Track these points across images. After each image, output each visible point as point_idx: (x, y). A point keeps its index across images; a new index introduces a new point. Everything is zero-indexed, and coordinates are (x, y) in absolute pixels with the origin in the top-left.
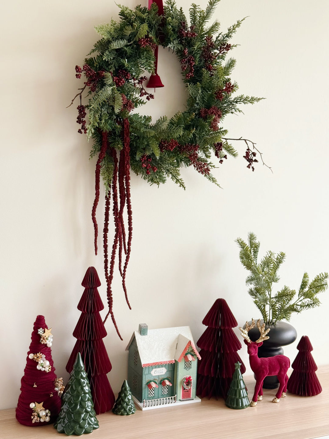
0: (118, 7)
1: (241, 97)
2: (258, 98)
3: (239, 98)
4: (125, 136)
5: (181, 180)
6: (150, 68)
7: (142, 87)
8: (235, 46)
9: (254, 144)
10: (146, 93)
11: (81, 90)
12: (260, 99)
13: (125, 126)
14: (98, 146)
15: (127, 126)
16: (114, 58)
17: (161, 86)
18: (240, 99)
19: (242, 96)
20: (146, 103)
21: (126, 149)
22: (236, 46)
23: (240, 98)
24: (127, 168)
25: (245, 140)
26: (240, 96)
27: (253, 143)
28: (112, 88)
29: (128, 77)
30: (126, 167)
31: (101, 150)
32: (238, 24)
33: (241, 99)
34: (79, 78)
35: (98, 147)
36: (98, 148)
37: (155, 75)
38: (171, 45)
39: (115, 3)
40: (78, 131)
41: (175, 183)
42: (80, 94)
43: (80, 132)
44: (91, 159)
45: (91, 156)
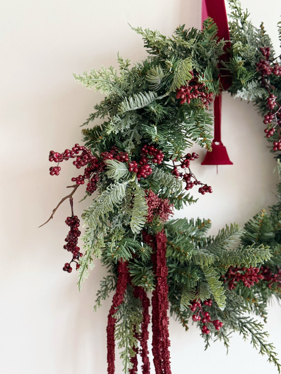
0: (135, 32)
4: (159, 265)
5: (270, 346)
6: (202, 139)
7: (190, 172)
10: (197, 183)
11: (73, 189)
13: (159, 245)
14: (112, 280)
15: (163, 245)
16: (132, 127)
17: (228, 162)
20: (196, 200)
21: (160, 290)
24: (164, 325)
28: (126, 183)
29: (158, 160)
30: (162, 324)
31: (117, 287)
34: (56, 174)
35: (111, 283)
36: (112, 284)
37: (217, 143)
38: (242, 93)
39: (130, 25)
40: (64, 269)
41: (259, 353)
42: (70, 196)
43: (67, 268)
44: (98, 306)
45: (98, 301)
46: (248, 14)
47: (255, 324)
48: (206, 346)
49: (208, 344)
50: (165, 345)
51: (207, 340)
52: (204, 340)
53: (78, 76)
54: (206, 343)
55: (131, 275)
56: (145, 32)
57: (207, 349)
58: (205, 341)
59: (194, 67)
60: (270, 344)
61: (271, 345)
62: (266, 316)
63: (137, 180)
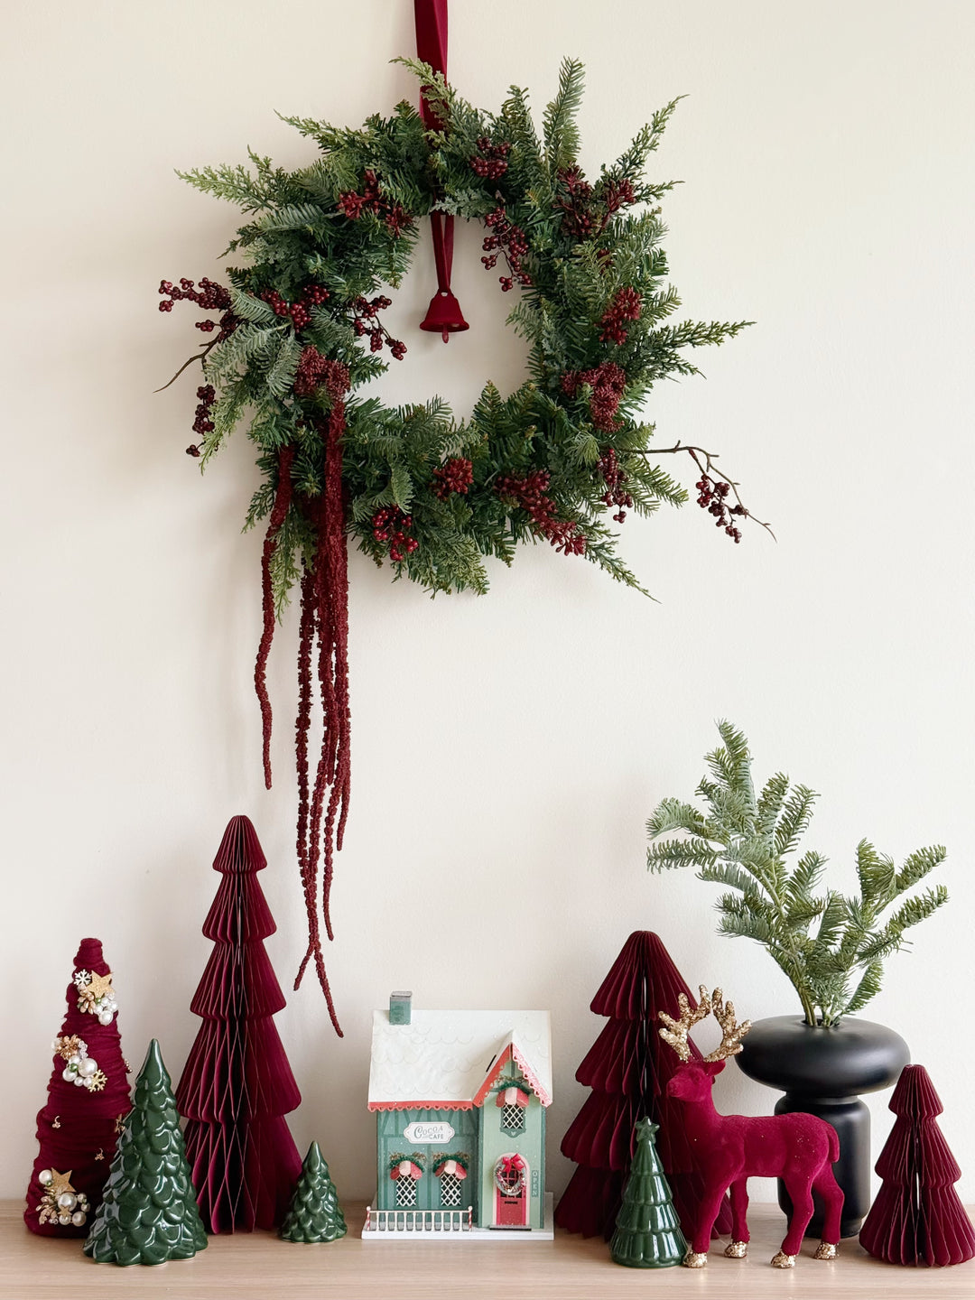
0: (287, 123)
1: (686, 327)
2: (731, 324)
3: (680, 331)
4: (328, 458)
8: (665, 188)
9: (711, 458)
10: (390, 342)
11: (204, 348)
12: (738, 326)
13: (332, 432)
14: (272, 491)
16: (287, 258)
18: (683, 333)
19: (689, 325)
20: (389, 367)
21: (328, 493)
22: (668, 187)
23: (682, 331)
24: (332, 543)
25: (690, 450)
26: (683, 327)
27: (707, 455)
28: (270, 331)
29: (316, 299)
30: (329, 543)
32: (658, 124)
33: (685, 336)
34: (167, 310)
35: (270, 496)
36: (273, 497)
37: (444, 294)
38: (443, 204)
39: (279, 114)
40: (188, 451)
42: (202, 356)
43: (193, 451)
44: (249, 526)
45: (250, 519)
46: (453, 91)
53: (182, 173)
55: (292, 477)
56: (303, 123)
59: (378, 171)
62: (511, 556)
63: (293, 333)
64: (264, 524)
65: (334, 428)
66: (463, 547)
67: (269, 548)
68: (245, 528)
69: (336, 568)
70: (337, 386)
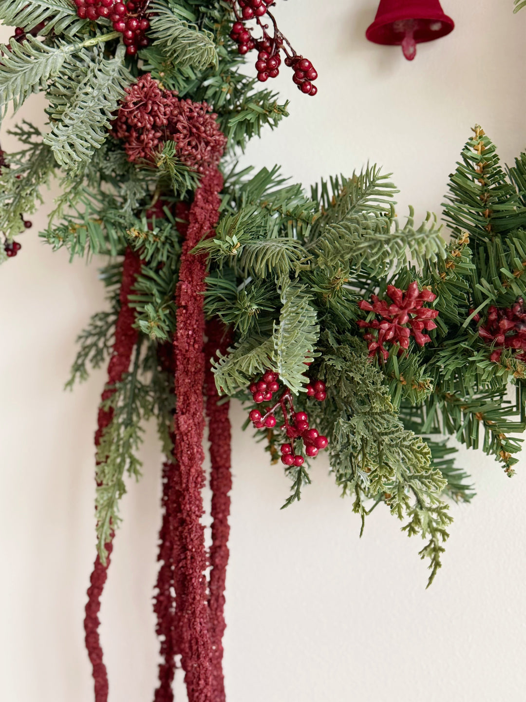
5: (439, 514)
7: (276, 30)
13: (193, 229)
14: (112, 325)
24: (184, 427)
28: (71, 48)
35: (113, 329)
41: (404, 529)
44: (77, 379)
45: (78, 368)
47: (412, 450)
48: (289, 500)
49: (297, 494)
50: (185, 481)
51: (298, 482)
52: (292, 483)
54: (293, 493)
57: (290, 506)
58: (292, 488)
60: (441, 508)
61: (445, 511)
62: (513, 455)
63: (121, 51)
64: (99, 377)
65: (196, 221)
66: (410, 455)
67: (105, 417)
68: (70, 383)
69: (189, 474)
70: (196, 147)
